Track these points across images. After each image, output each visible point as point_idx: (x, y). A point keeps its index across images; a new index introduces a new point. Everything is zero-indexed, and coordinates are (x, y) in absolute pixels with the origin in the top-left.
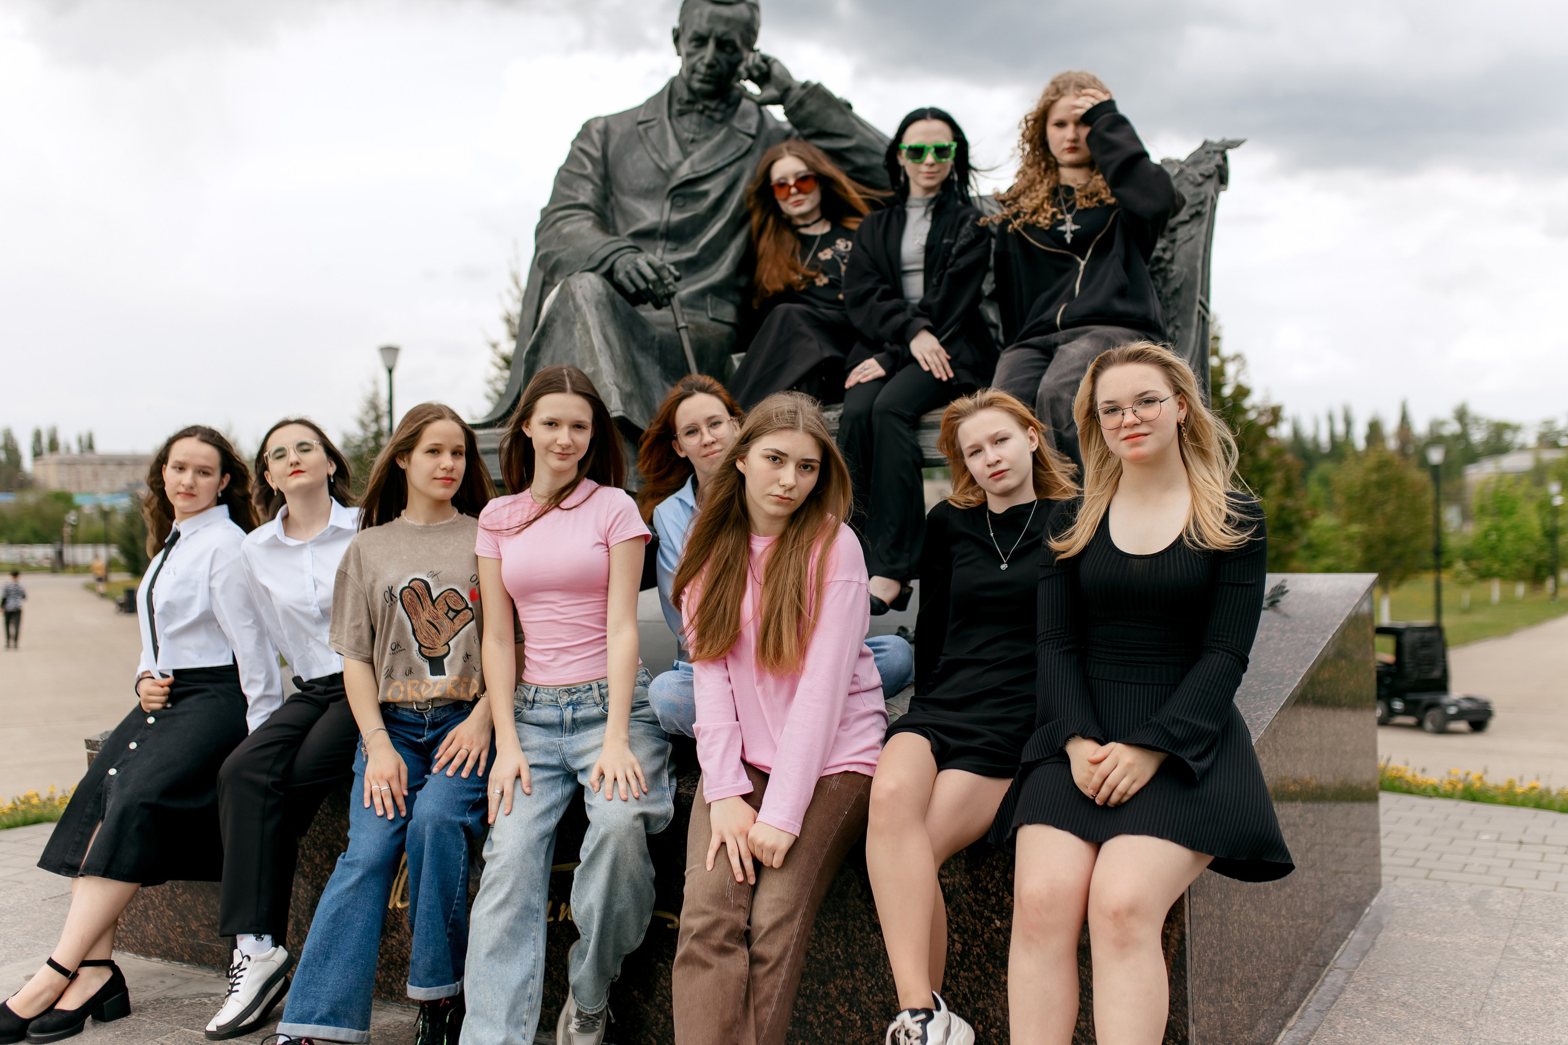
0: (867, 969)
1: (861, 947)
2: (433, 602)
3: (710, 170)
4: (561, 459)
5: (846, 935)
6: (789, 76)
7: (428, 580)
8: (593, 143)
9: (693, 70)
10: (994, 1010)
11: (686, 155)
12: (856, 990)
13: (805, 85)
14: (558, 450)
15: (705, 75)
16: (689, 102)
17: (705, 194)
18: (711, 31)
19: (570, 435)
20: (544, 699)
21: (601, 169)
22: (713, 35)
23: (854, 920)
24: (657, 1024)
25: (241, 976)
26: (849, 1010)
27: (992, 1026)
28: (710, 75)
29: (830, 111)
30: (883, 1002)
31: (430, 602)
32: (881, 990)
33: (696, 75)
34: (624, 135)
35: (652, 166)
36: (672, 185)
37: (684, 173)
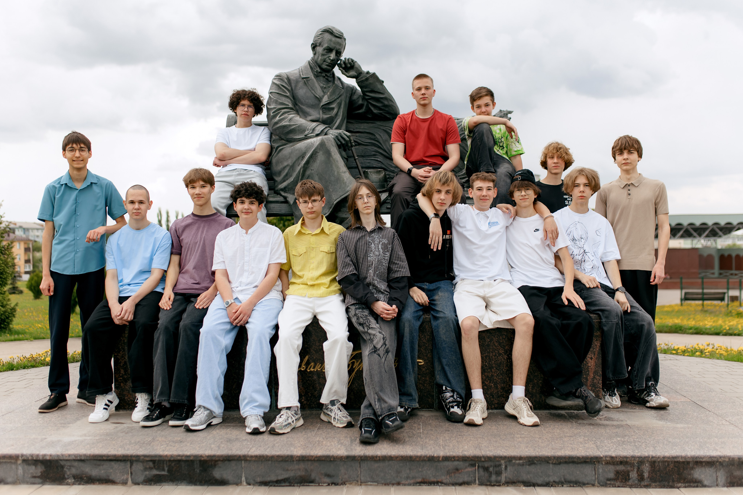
0: (497, 369)
1: (495, 361)
3: (333, 100)
5: (489, 358)
6: (361, 68)
8: (286, 83)
11: (325, 93)
12: (492, 376)
13: (368, 73)
15: (329, 63)
16: (320, 72)
17: (333, 109)
18: (335, 47)
21: (291, 94)
22: (335, 49)
23: (492, 353)
26: (490, 382)
27: (539, 380)
29: (376, 83)
32: (501, 374)
33: (325, 63)
34: (297, 82)
35: (312, 95)
36: (322, 104)
37: (325, 100)
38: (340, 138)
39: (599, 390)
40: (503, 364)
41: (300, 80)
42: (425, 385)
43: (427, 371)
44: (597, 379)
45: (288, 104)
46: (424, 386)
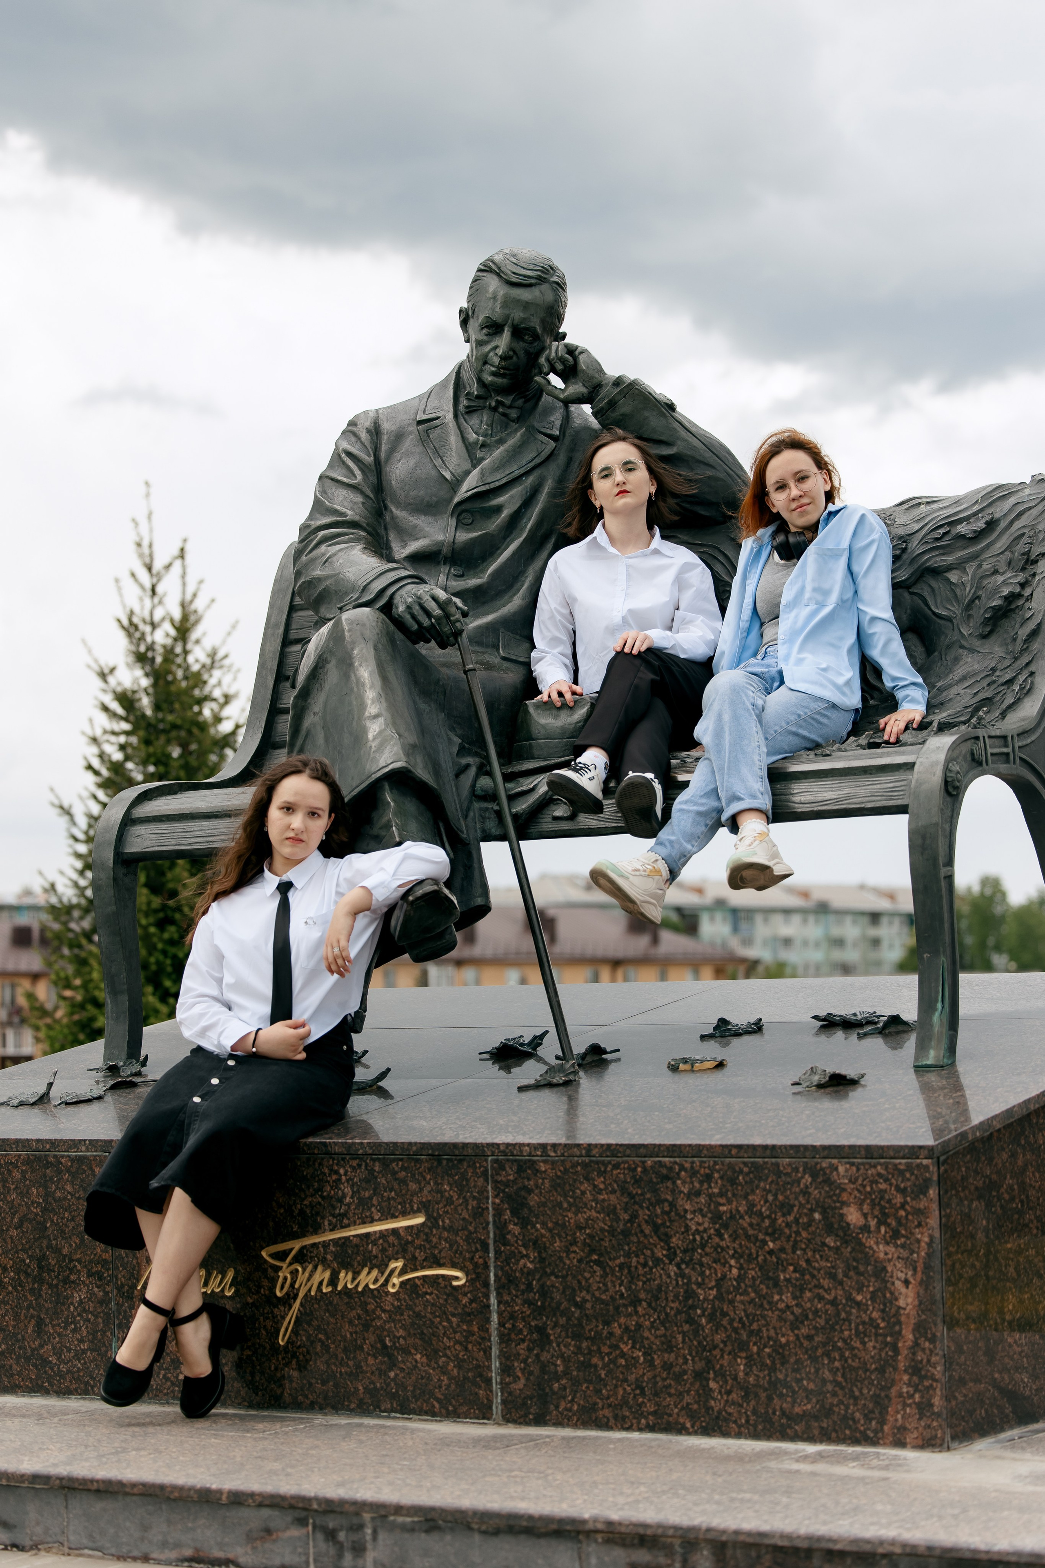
0: (649, 1305)
1: (644, 1283)
3: (505, 480)
5: (630, 1272)
6: (601, 371)
8: (361, 443)
9: (485, 361)
10: (768, 1330)
11: (475, 462)
12: (639, 1326)
13: (618, 382)
15: (497, 367)
16: (478, 397)
17: (498, 509)
18: (508, 316)
21: (373, 479)
23: (637, 1256)
24: (440, 1387)
26: (633, 1347)
27: (765, 1347)
28: (504, 368)
29: (647, 414)
30: (665, 1335)
32: (663, 1323)
33: (487, 367)
34: (399, 437)
35: (434, 473)
36: (456, 500)
37: (470, 485)
38: (416, 609)
39: (931, 1385)
40: (666, 1293)
41: (413, 428)
42: (470, 1346)
43: (474, 1305)
44: (923, 1350)
45: (344, 510)
46: (466, 1349)
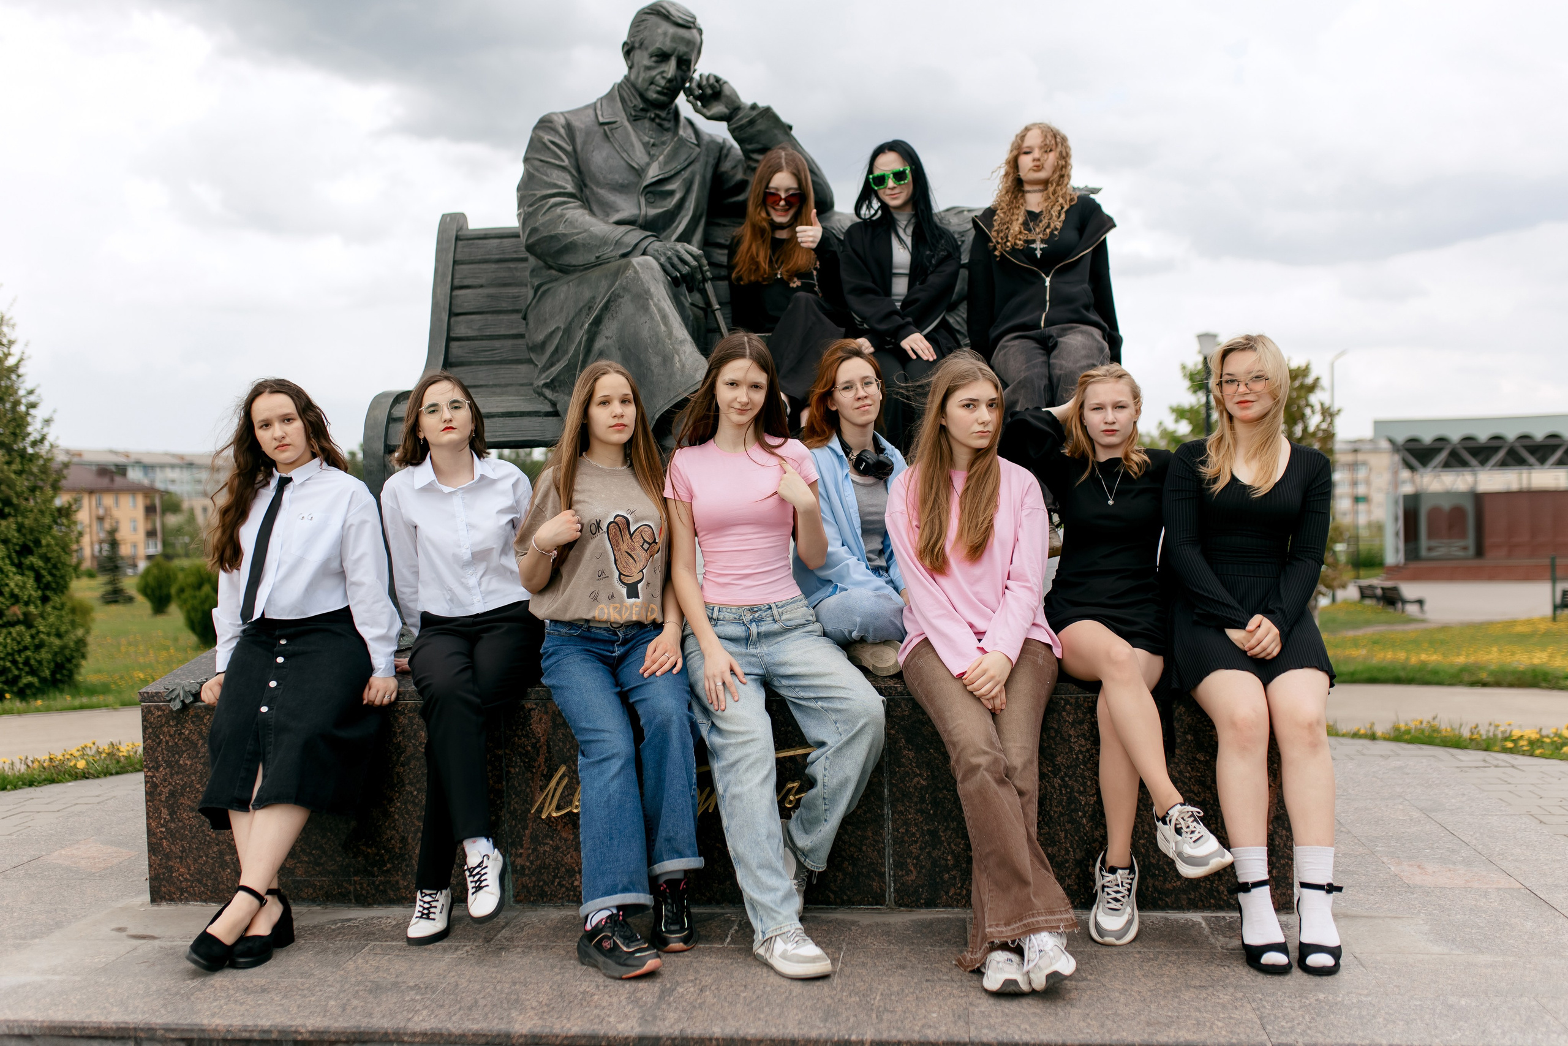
2: (631, 535)
3: (672, 173)
4: (741, 414)
6: (738, 97)
7: (628, 516)
8: (561, 136)
10: (1143, 826)
11: (652, 157)
13: (754, 107)
14: (738, 406)
15: (663, 88)
16: (642, 110)
17: (671, 193)
18: (675, 50)
19: (747, 395)
20: (727, 617)
21: (573, 162)
22: (676, 53)
24: (835, 881)
25: (486, 873)
28: (667, 89)
29: (776, 132)
30: (1049, 833)
31: (628, 536)
33: (653, 87)
34: (588, 133)
35: (623, 163)
36: (645, 183)
37: (653, 173)
38: (676, 260)
41: (597, 128)
42: (864, 848)
45: (563, 184)
46: (860, 850)
